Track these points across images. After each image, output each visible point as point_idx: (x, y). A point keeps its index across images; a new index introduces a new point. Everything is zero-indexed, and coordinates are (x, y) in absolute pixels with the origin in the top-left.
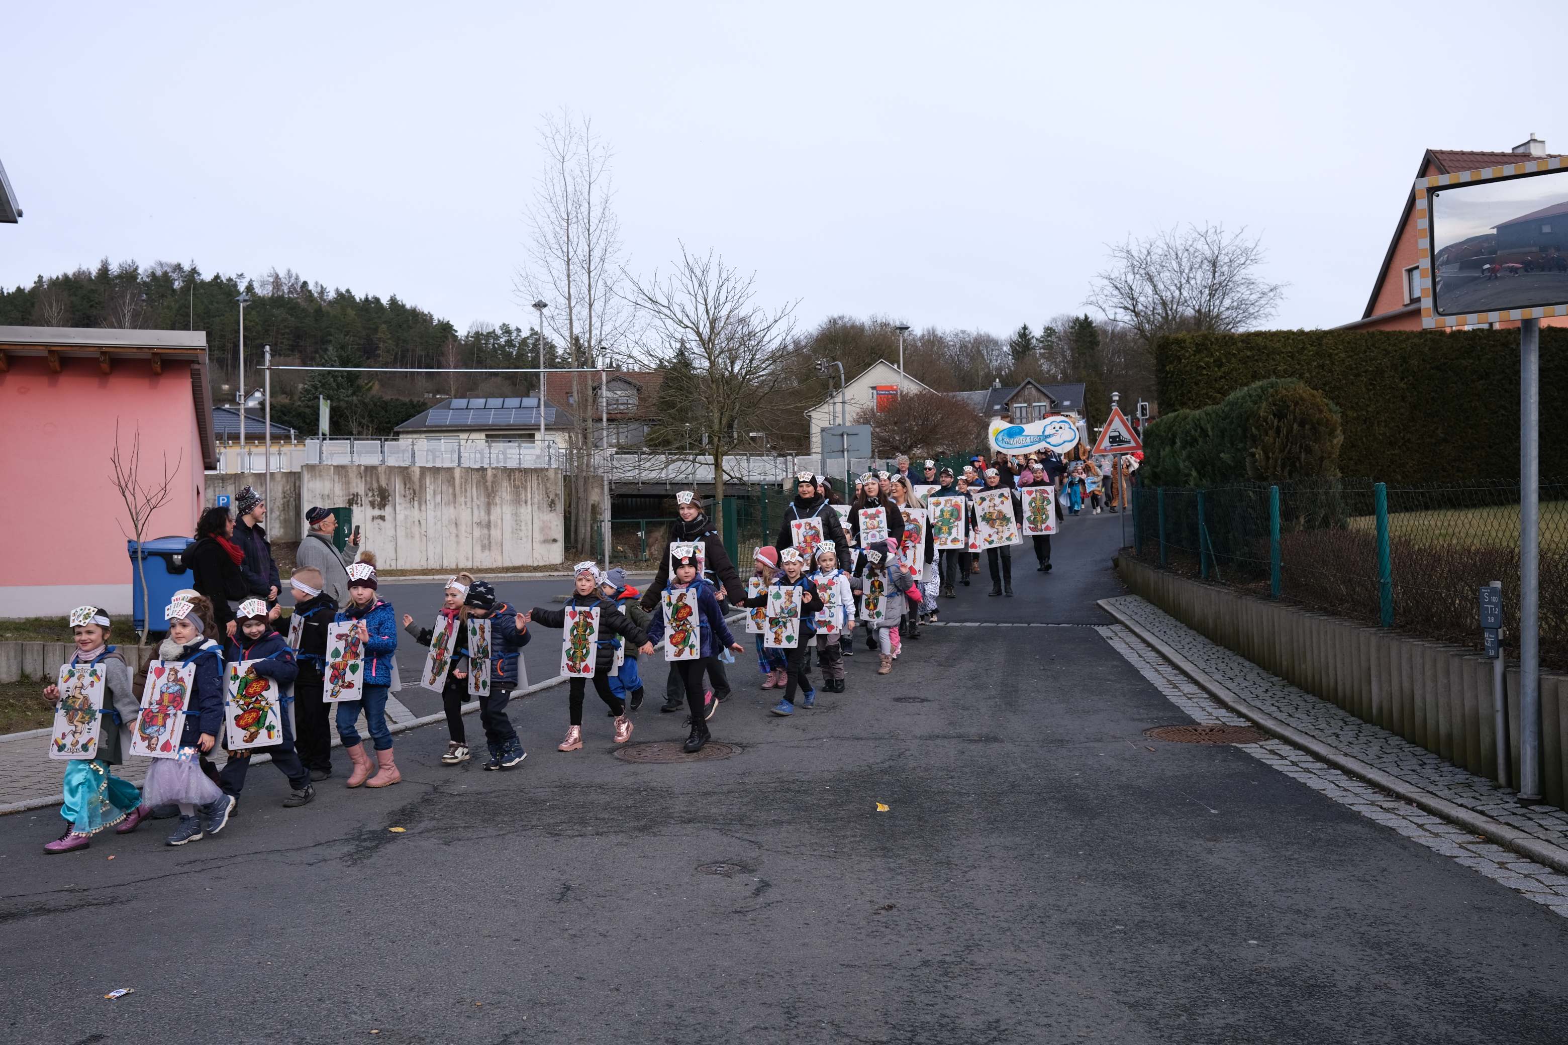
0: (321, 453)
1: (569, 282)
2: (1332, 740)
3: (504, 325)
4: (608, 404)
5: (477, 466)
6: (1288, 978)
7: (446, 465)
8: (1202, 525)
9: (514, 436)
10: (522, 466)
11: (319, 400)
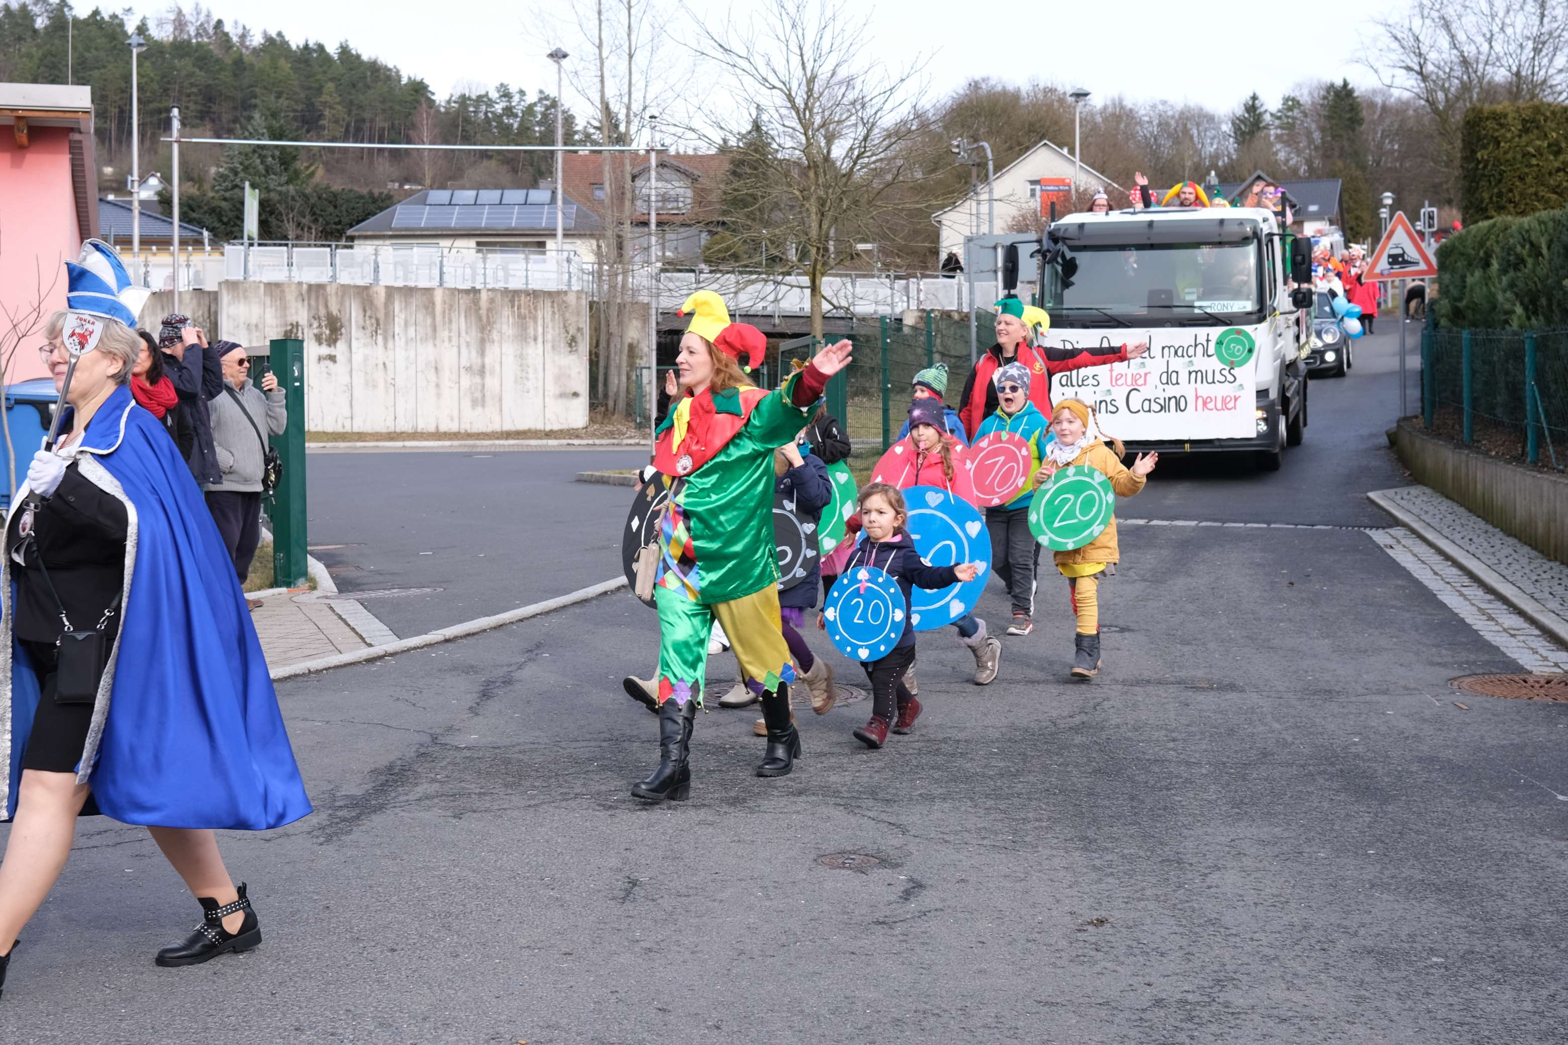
0: (246, 265)
1: (600, 22)
3: (502, 85)
4: (657, 200)
5: (467, 286)
7: (422, 284)
8: (1530, 382)
9: (517, 244)
10: (530, 287)
11: (243, 188)
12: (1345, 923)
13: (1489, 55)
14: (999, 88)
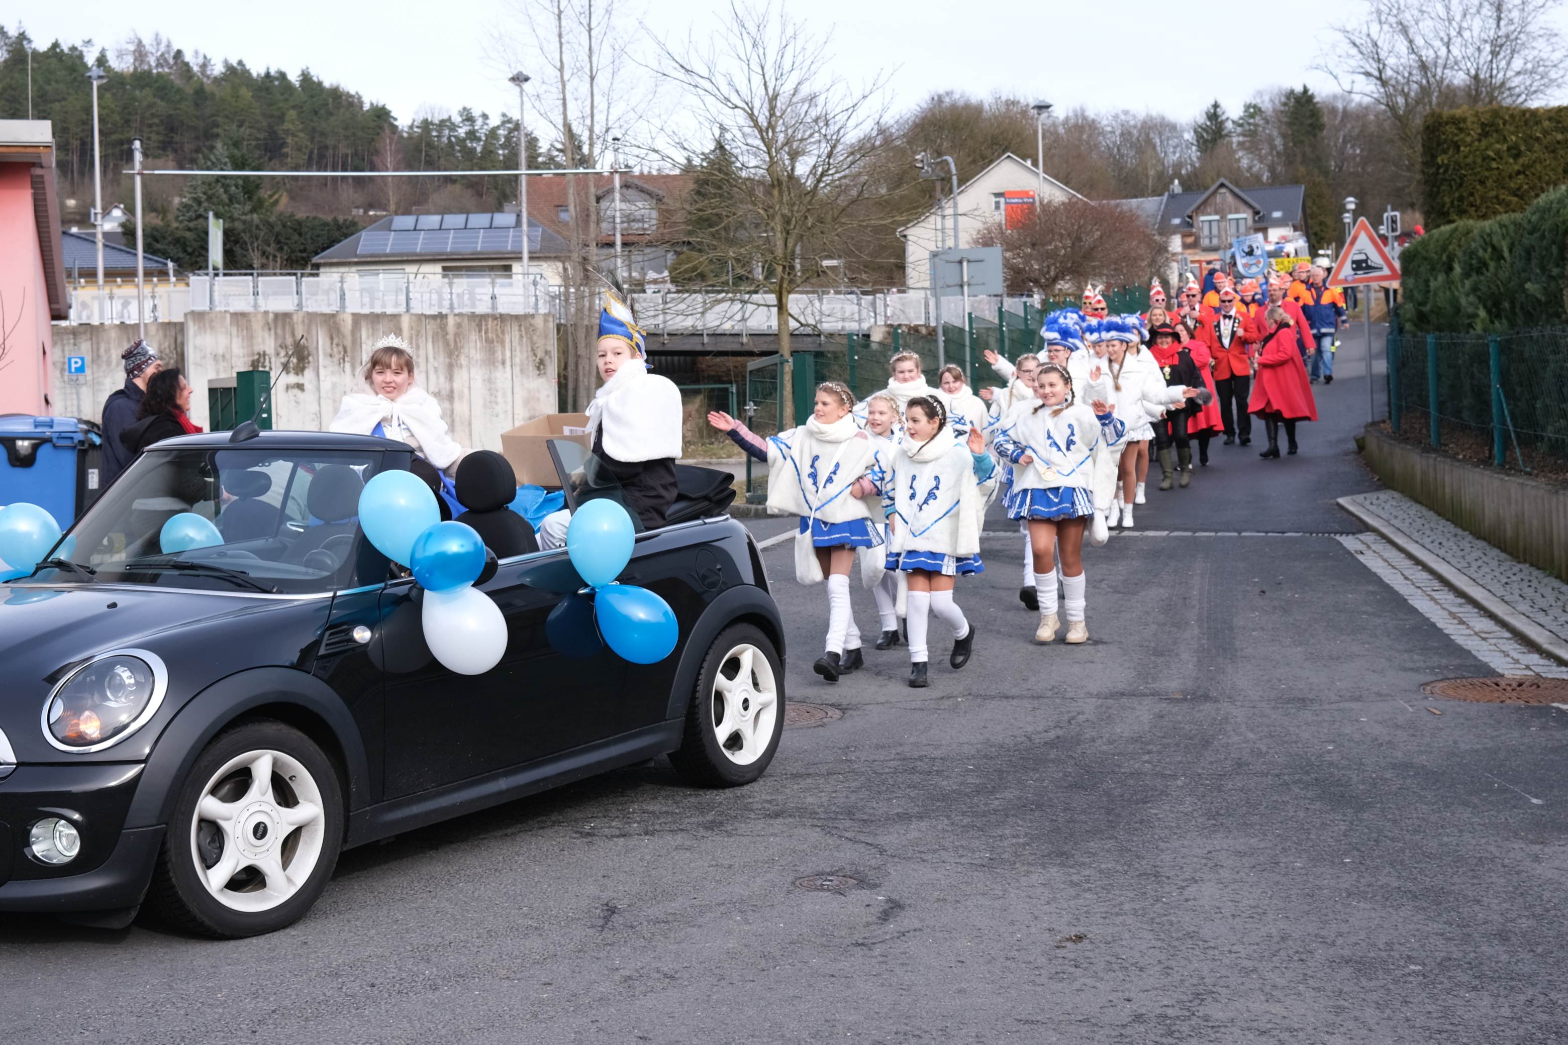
0: (211, 295)
1: (561, 44)
3: (465, 109)
4: (622, 220)
5: (434, 311)
7: (390, 311)
8: (1496, 386)
9: (483, 269)
10: (497, 311)
11: (207, 218)
12: (1323, 933)
13: (1447, 59)
14: (961, 103)
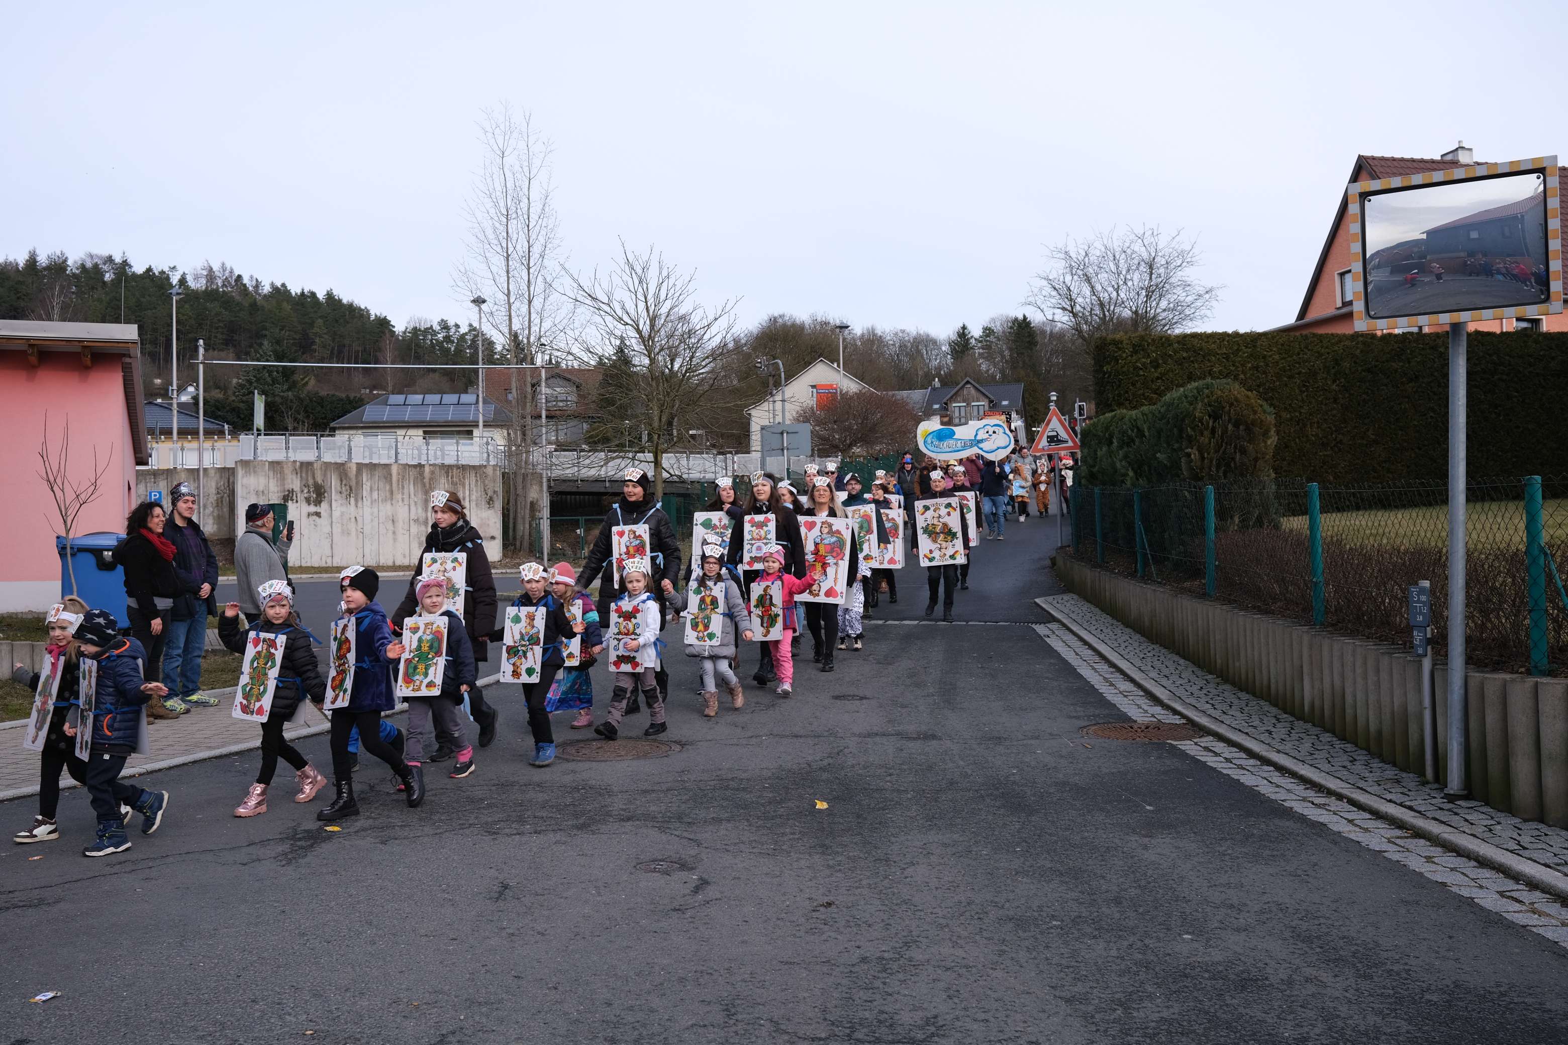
0: (256, 449)
1: (508, 278)
2: (1265, 737)
3: (442, 320)
4: (547, 401)
5: (415, 462)
6: (1221, 971)
7: (383, 462)
8: (1138, 523)
9: (452, 433)
10: (460, 463)
11: (254, 394)
13: (1117, 300)
